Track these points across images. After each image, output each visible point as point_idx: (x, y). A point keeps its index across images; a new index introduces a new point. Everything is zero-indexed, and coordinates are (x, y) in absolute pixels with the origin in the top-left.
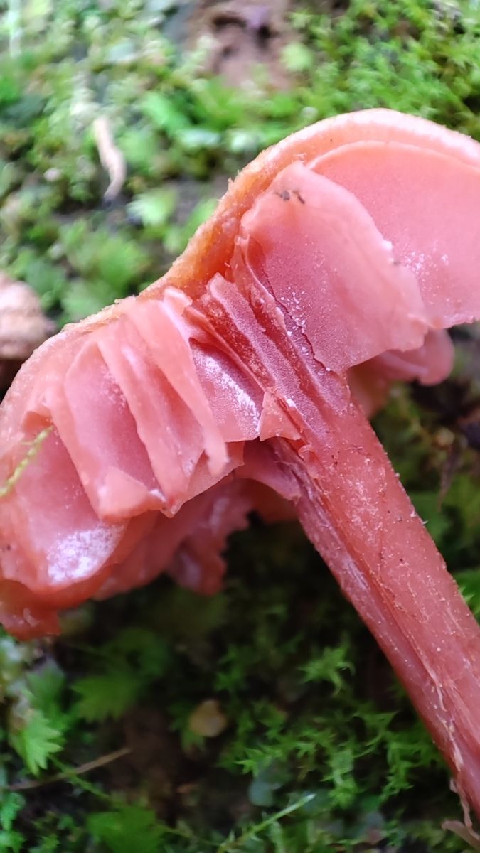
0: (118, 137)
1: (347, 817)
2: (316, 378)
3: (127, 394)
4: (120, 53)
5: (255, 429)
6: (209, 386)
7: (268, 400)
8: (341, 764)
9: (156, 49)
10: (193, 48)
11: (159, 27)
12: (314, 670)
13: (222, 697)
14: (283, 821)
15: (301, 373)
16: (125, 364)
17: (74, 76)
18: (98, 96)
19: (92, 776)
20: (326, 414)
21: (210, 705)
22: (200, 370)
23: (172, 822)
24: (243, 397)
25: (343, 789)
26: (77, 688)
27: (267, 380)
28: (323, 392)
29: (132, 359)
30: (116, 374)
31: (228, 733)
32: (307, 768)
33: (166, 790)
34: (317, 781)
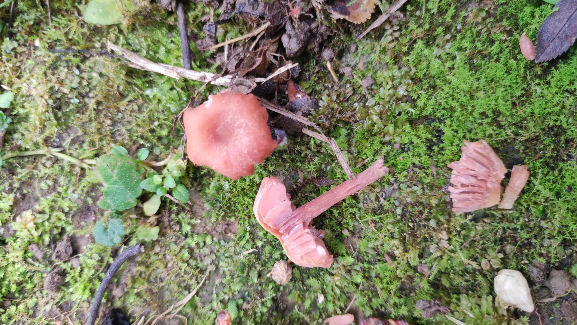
0: (247, 250)
1: (360, 209)
2: (293, 216)
3: (297, 244)
4: (232, 250)
5: (301, 225)
6: (295, 232)
7: (297, 223)
8: (351, 210)
9: (232, 243)
10: (231, 237)
11: (228, 243)
12: (337, 215)
13: (341, 230)
14: (360, 219)
15: (293, 218)
16: (294, 244)
17: (236, 258)
18: (239, 253)
19: (355, 251)
20: (299, 214)
21: (343, 232)
22: (293, 234)
23: (361, 237)
24: (296, 227)
25: (355, 210)
26: (341, 254)
27: (294, 223)
28: (295, 215)
29: (293, 244)
30: (295, 246)
31: (347, 229)
32: (352, 216)
33: (357, 238)
34: (354, 214)
